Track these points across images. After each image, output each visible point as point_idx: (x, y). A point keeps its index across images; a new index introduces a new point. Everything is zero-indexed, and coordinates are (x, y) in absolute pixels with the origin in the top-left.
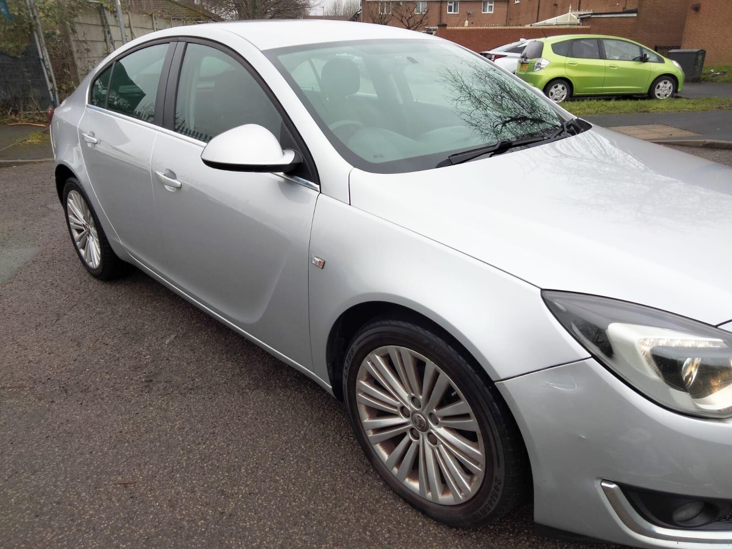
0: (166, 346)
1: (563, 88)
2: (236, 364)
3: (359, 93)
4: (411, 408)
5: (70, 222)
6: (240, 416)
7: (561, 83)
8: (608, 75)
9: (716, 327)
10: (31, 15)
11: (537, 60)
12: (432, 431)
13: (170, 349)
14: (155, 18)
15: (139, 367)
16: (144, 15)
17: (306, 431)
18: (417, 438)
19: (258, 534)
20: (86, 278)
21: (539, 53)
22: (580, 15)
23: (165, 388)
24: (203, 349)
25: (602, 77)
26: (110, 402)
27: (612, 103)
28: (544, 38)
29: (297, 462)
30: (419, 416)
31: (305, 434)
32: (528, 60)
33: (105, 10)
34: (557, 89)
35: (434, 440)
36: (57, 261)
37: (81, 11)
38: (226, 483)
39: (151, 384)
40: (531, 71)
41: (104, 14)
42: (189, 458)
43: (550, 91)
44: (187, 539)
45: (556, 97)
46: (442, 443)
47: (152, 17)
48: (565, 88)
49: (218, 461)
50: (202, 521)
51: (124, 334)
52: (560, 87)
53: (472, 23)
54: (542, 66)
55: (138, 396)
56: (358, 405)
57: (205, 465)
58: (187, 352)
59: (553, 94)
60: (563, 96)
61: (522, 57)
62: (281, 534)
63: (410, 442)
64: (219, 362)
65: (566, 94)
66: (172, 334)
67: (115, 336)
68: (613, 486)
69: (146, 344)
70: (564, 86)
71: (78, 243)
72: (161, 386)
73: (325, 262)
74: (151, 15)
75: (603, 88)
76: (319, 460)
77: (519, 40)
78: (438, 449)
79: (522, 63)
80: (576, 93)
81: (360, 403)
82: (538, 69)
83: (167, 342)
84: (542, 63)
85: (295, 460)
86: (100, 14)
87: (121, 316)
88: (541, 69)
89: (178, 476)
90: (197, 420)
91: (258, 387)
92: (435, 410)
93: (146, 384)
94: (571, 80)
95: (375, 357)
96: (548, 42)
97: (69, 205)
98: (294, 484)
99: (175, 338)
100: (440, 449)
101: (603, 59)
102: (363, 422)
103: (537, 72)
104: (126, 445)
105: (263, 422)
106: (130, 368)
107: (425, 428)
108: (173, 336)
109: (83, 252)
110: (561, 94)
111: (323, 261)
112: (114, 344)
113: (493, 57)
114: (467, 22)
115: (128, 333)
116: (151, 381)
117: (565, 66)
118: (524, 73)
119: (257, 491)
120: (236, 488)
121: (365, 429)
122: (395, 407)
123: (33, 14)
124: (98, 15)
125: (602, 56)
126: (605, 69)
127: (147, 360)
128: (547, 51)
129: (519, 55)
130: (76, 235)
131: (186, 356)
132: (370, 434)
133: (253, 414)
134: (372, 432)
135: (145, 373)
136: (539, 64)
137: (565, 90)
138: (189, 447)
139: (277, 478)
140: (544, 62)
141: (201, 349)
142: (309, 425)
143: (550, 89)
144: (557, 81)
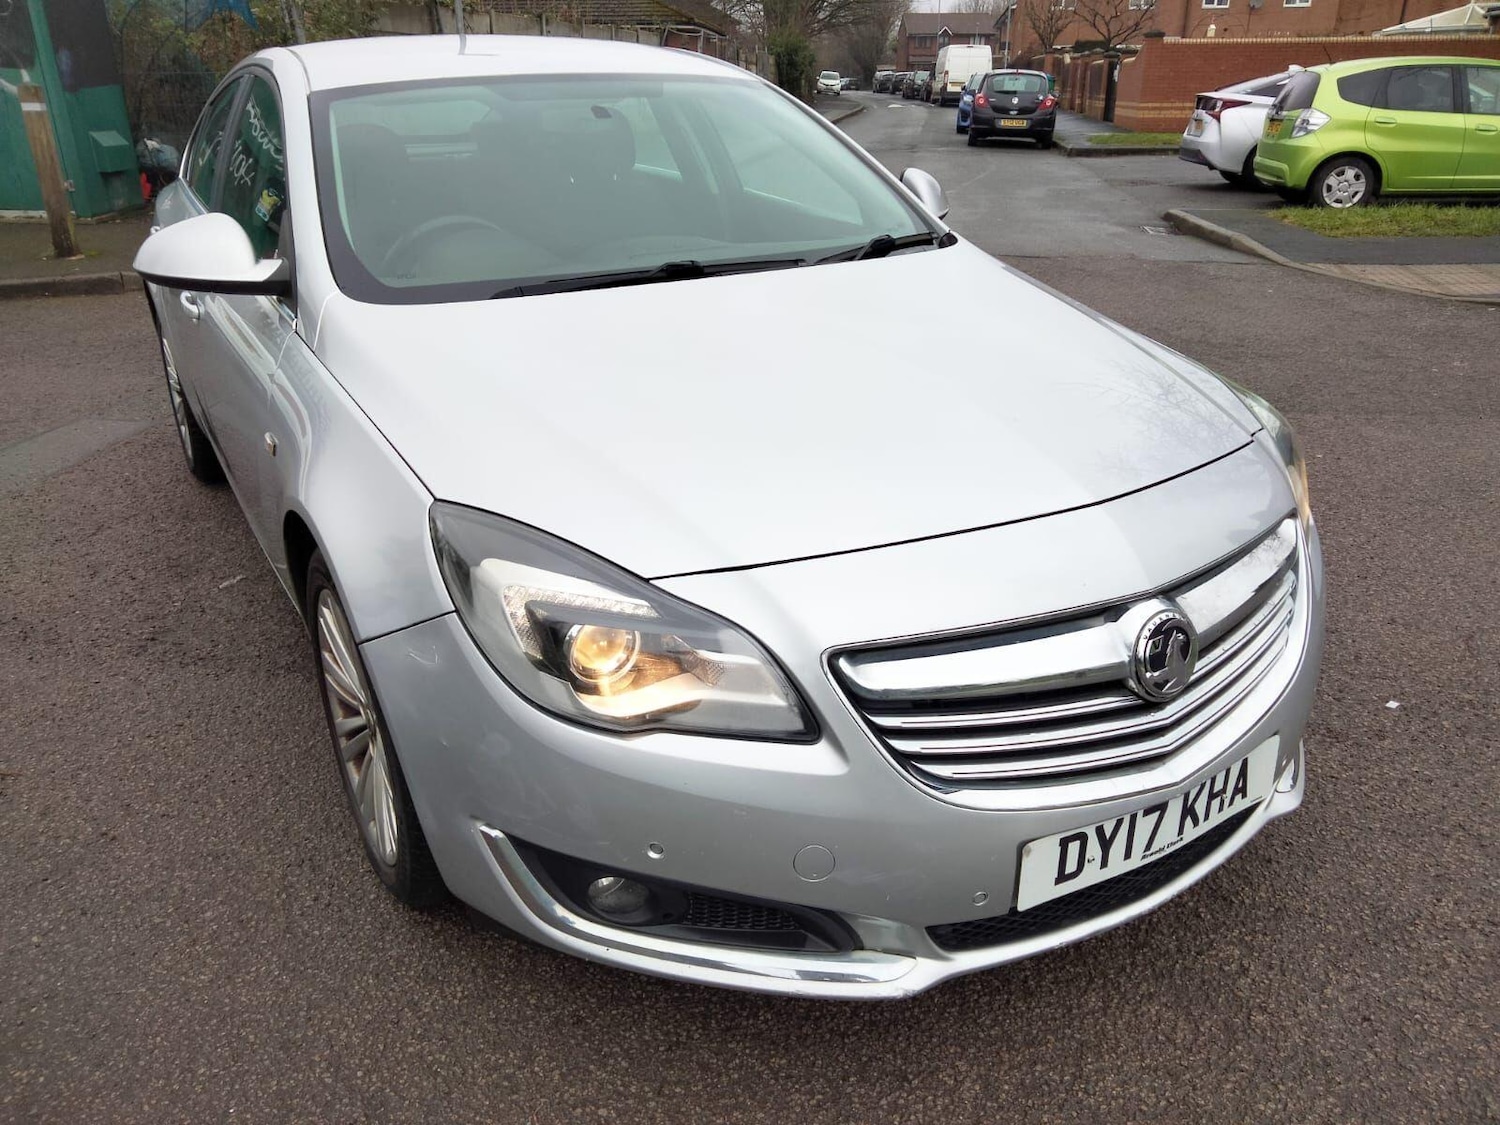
0: (217, 591)
1: (1357, 177)
6: (239, 707)
7: (1351, 165)
8: (1469, 149)
9: (647, 581)
10: (287, 21)
11: (1303, 114)
13: (220, 596)
14: (547, 20)
15: (153, 618)
16: (526, 16)
19: (129, 869)
20: (181, 476)
21: (1307, 100)
22: (1490, 10)
23: (165, 652)
25: (1458, 154)
26: (73, 661)
27: (1452, 212)
28: (1327, 66)
29: (266, 784)
32: (1284, 113)
33: (439, 7)
34: (1342, 178)
36: (161, 445)
37: (383, 9)
38: (142, 796)
39: (150, 643)
40: (1285, 138)
41: (437, 14)
42: (119, 754)
43: (1326, 182)
44: (29, 860)
45: (1339, 195)
47: (541, 19)
48: (1363, 176)
49: (155, 764)
50: (68, 841)
51: (170, 567)
52: (1350, 173)
53: (1226, 30)
54: (1310, 128)
55: (117, 659)
57: (133, 767)
58: (240, 604)
59: (1333, 189)
60: (1356, 193)
61: (1274, 106)
62: (161, 875)
64: (276, 624)
65: (1363, 189)
66: (240, 574)
67: (156, 568)
68: (495, 833)
69: (190, 585)
70: (1361, 173)
72: (161, 649)
74: (540, 16)
75: (1456, 177)
77: (1287, 69)
79: (1272, 120)
80: (1386, 189)
81: (331, 692)
82: (1302, 133)
83: (225, 584)
84: (1312, 121)
85: (265, 781)
86: (431, 14)
87: (187, 539)
88: (1308, 132)
89: (84, 775)
90: (173, 704)
93: (143, 643)
94: (1374, 156)
95: (324, 611)
96: (1330, 74)
98: (236, 813)
99: (241, 580)
101: (1462, 112)
102: (336, 721)
103: (1300, 141)
104: (48, 723)
105: (266, 720)
106: (139, 616)
108: (239, 578)
110: (1352, 190)
112: (145, 579)
113: (1219, 104)
114: (1213, 27)
115: (178, 566)
116: (153, 639)
117: (1364, 126)
118: (1271, 142)
119: (176, 813)
120: (149, 805)
121: (339, 734)
123: (291, 17)
124: (426, 18)
125: (1461, 106)
126: (1464, 135)
127: (172, 609)
128: (1328, 94)
129: (1270, 101)
131: (236, 610)
132: (343, 744)
133: (260, 707)
134: (344, 741)
135: (154, 627)
136: (1306, 121)
137: (1363, 180)
138: (130, 739)
139: (219, 801)
140: (1316, 118)
141: (265, 601)
143: (1327, 175)
144: (1346, 160)
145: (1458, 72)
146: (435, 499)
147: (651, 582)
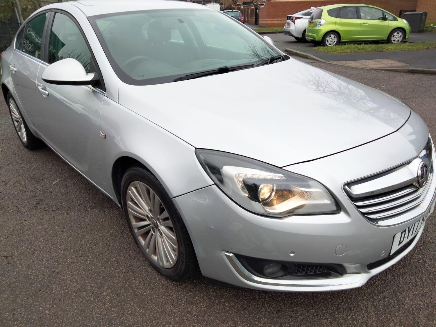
0: (53, 185)
1: (334, 37)
2: (88, 195)
3: (171, 40)
4: (150, 215)
5: (12, 117)
6: (80, 223)
7: (333, 34)
8: (362, 29)
9: (281, 168)
11: (319, 20)
12: (159, 228)
13: (55, 187)
15: (34, 196)
17: (113, 231)
18: (155, 232)
19: (69, 282)
20: (21, 148)
21: (320, 16)
23: (45, 208)
24: (73, 187)
25: (358, 30)
26: (13, 214)
27: (362, 46)
28: (324, 7)
29: (103, 247)
30: (153, 220)
32: (314, 20)
34: (331, 38)
35: (161, 233)
36: (8, 139)
38: (61, 257)
39: (38, 205)
40: (315, 27)
42: (45, 244)
43: (327, 39)
44: (31, 285)
45: (330, 42)
46: (164, 236)
48: (336, 37)
49: (60, 246)
50: (42, 276)
51: (32, 179)
52: (333, 36)
54: (321, 24)
55: (29, 212)
57: (53, 247)
58: (63, 189)
59: (329, 41)
60: (334, 42)
61: (310, 18)
62: (81, 283)
63: (152, 234)
64: (79, 194)
65: (336, 41)
66: (58, 179)
67: (27, 180)
68: (231, 255)
69: (42, 184)
70: (335, 36)
71: (17, 129)
72: (43, 206)
75: (359, 36)
77: (311, 8)
78: (162, 238)
79: (310, 22)
80: (342, 40)
81: (130, 214)
82: (319, 26)
83: (54, 183)
84: (321, 22)
85: (102, 246)
87: (34, 169)
88: (321, 25)
89: (37, 253)
90: (56, 224)
91: (95, 207)
92: (159, 216)
93: (35, 205)
94: (339, 32)
96: (326, 9)
97: (10, 106)
98: (97, 258)
99: (60, 181)
101: (359, 19)
102: (132, 224)
103: (319, 28)
104: (14, 236)
105: (92, 226)
106: (29, 197)
107: (156, 226)
108: (58, 180)
109: (20, 133)
110: (333, 41)
111: (105, 135)
112: (25, 184)
113: (294, 18)
115: (35, 178)
116: (38, 204)
117: (335, 23)
118: (311, 28)
119: (76, 261)
120: (65, 260)
121: (134, 228)
122: (144, 216)
125: (359, 17)
126: (360, 25)
127: (40, 193)
128: (325, 14)
129: (309, 17)
130: (16, 124)
131: (62, 191)
133: (87, 222)
134: (137, 230)
135: (37, 199)
136: (320, 22)
137: (336, 38)
138: (47, 238)
139: (89, 255)
140: (323, 21)
141: (71, 187)
142: (116, 228)
143: (327, 37)
144: (331, 33)
145: (357, 8)
146: (196, 148)
147: (282, 168)
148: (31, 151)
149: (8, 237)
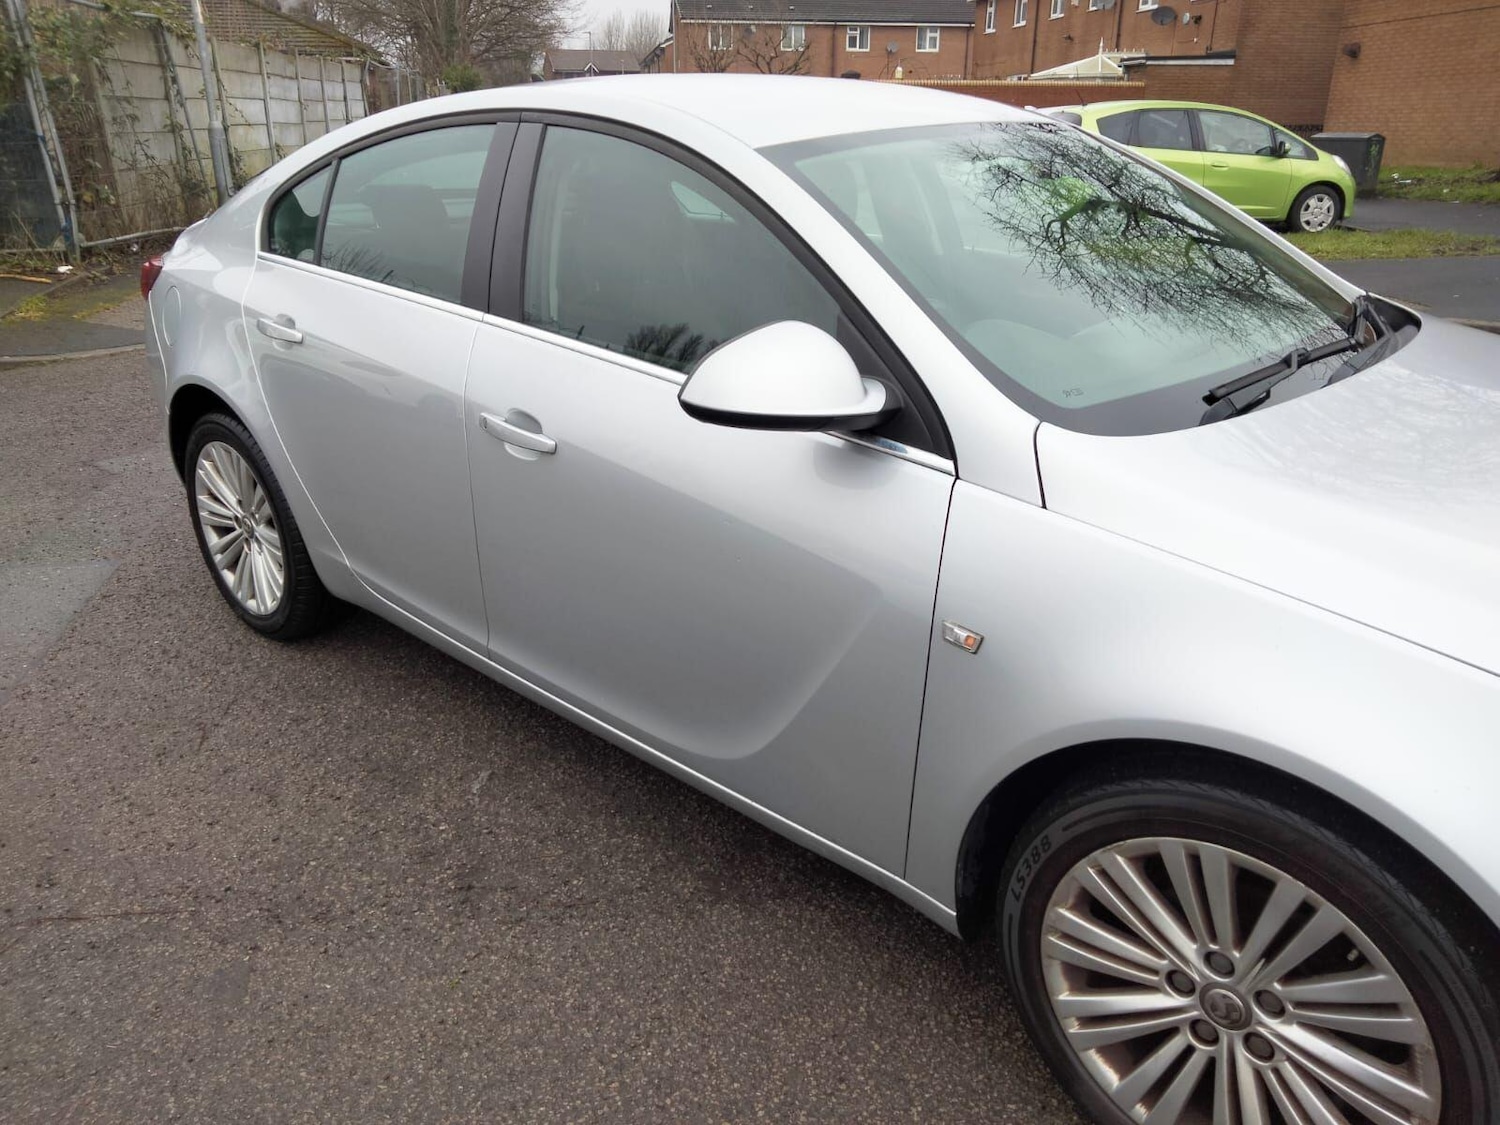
0: (477, 799)
2: (649, 840)
4: (1201, 974)
5: (200, 510)
6: (705, 972)
10: (20, 43)
12: (1261, 1030)
13: (488, 805)
14: (264, 50)
15: (432, 854)
16: (242, 45)
18: (1214, 1040)
22: (1122, 60)
23: (508, 905)
24: (563, 805)
26: (392, 944)
29: (877, 1088)
30: (1225, 996)
31: (871, 1016)
33: (166, 33)
35: (1263, 1049)
37: (121, 33)
39: (473, 896)
41: (165, 41)
42: (622, 1083)
46: (1290, 1059)
47: (259, 49)
49: (695, 1090)
51: (369, 772)
55: (451, 929)
56: (1045, 961)
57: (668, 1101)
58: (528, 813)
63: (1189, 1051)
64: (610, 837)
66: (480, 769)
67: (352, 777)
69: (429, 796)
71: (218, 558)
72: (499, 898)
73: (982, 639)
74: (257, 45)
76: (925, 1080)
78: (1277, 1071)
81: (1050, 957)
83: (475, 788)
85: (871, 1082)
86: (157, 40)
87: (348, 727)
90: (611, 985)
91: (719, 898)
92: (1276, 985)
93: (461, 896)
95: (1116, 859)
96: (1091, 113)
97: (200, 471)
99: (490, 778)
100: (1283, 1072)
101: (1199, 150)
102: (1054, 998)
104: (466, 1054)
105: (764, 986)
106: (410, 854)
107: (1238, 1020)
108: (484, 775)
109: (230, 578)
111: (979, 638)
112: (355, 795)
115: (379, 769)
116: (470, 887)
121: (1059, 1015)
122: (1155, 972)
123: (23, 38)
124: (152, 44)
125: (1198, 145)
126: (1203, 171)
127: (444, 835)
130: (214, 540)
131: (530, 822)
132: (1073, 1028)
133: (733, 966)
134: (1076, 1023)
135: (450, 868)
138: (614, 1056)
141: (557, 804)
145: (1192, 116)
148: (286, 648)
149: (440, 1061)
